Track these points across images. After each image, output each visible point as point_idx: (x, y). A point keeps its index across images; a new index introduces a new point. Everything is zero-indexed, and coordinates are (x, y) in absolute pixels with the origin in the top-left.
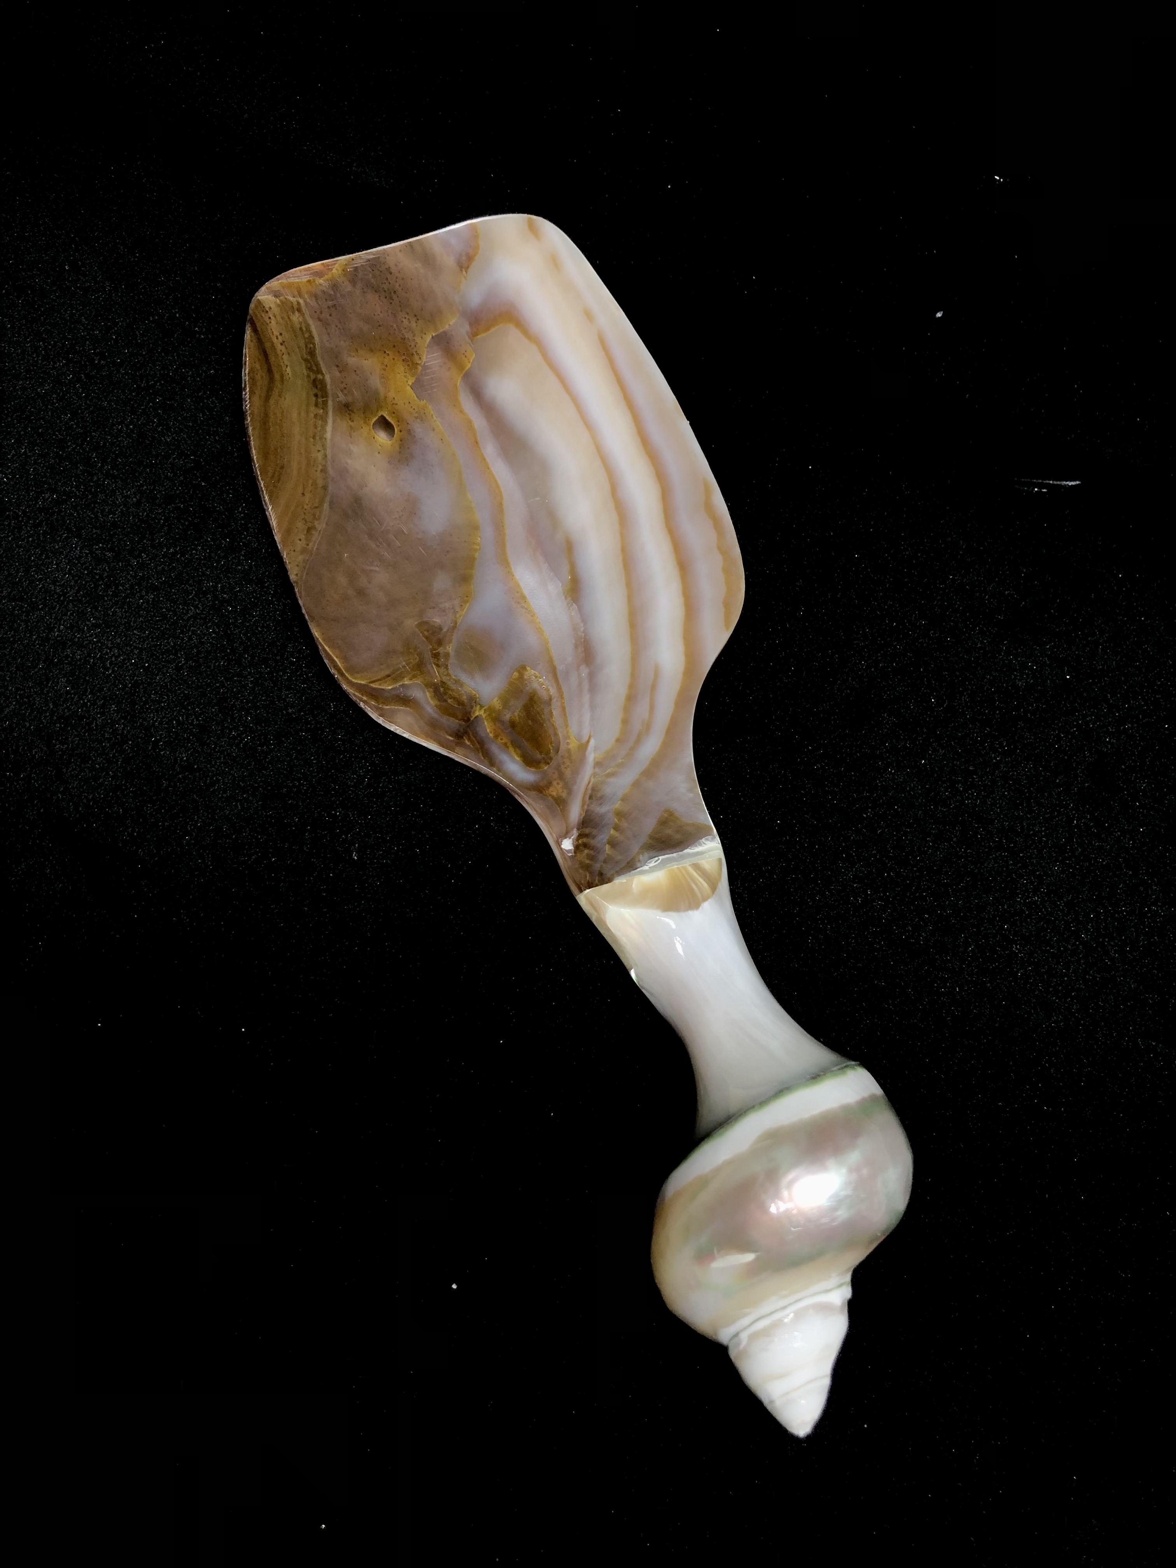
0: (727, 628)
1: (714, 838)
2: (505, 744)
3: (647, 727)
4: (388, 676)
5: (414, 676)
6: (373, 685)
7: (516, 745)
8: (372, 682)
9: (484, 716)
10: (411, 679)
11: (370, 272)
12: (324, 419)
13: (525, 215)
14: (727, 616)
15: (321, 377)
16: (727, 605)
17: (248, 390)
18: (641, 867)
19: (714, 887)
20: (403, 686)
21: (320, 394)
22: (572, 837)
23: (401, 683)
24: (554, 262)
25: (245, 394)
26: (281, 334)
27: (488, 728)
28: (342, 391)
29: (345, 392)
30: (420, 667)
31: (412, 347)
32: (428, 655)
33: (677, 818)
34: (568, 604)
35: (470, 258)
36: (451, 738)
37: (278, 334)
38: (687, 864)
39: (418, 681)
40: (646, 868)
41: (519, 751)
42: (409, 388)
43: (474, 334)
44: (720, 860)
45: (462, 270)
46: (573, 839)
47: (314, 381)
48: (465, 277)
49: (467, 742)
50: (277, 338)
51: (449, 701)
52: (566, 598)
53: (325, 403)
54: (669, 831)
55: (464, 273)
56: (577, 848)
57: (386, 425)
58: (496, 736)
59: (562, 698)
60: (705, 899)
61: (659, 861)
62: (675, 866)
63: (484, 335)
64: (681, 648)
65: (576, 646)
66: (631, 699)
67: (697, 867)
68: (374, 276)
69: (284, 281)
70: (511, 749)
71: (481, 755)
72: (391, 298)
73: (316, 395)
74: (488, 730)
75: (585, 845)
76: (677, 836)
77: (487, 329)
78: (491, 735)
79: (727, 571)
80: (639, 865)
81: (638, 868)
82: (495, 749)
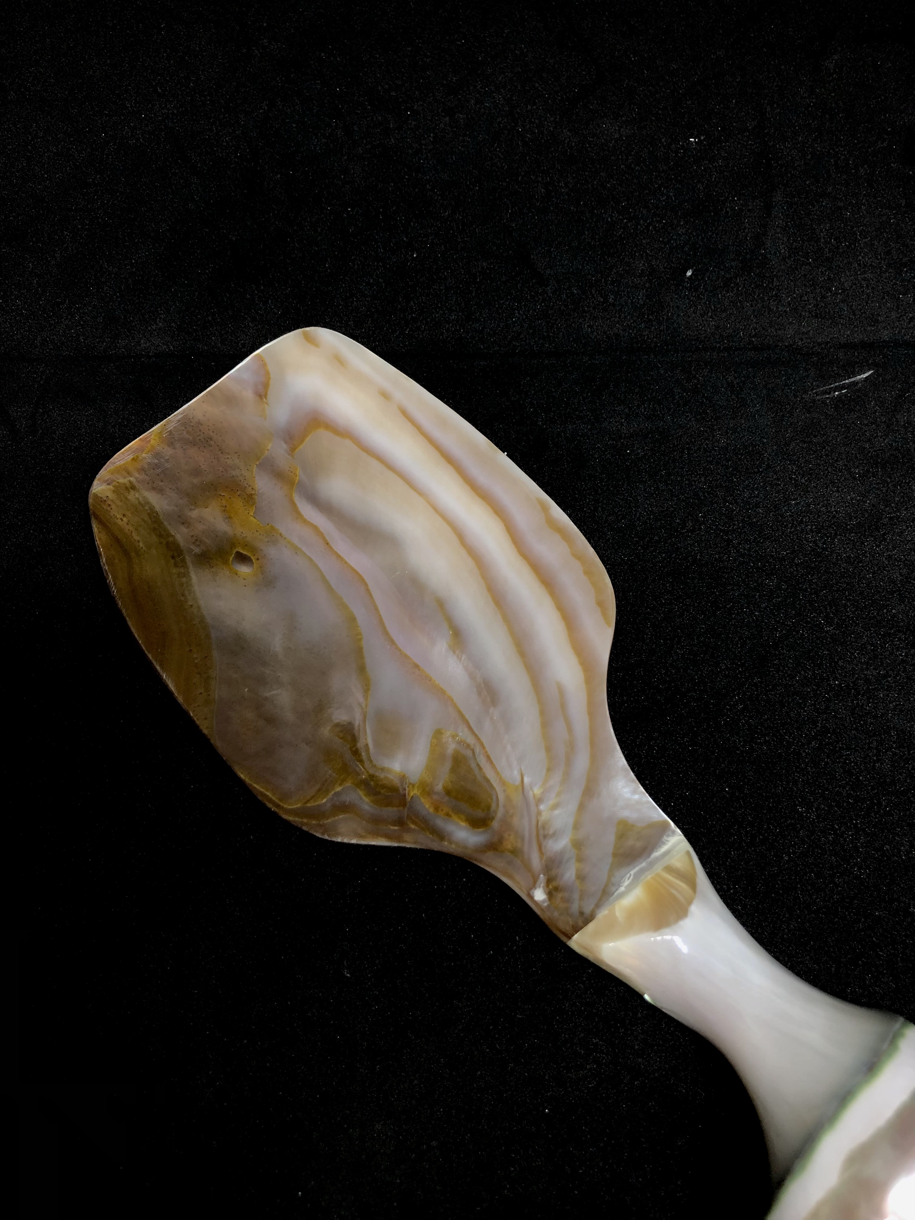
0: (608, 624)
1: (674, 832)
2: (448, 815)
3: (571, 746)
4: (319, 790)
5: (344, 780)
6: (309, 805)
7: (458, 811)
8: (308, 801)
9: (419, 794)
10: (340, 785)
11: (184, 430)
12: (186, 575)
13: (300, 330)
14: (604, 613)
15: (172, 539)
16: (600, 604)
17: (110, 577)
18: (617, 890)
19: (693, 885)
20: (337, 794)
21: (176, 554)
22: (542, 885)
23: (333, 792)
24: (339, 361)
25: (110, 582)
26: (124, 515)
27: (426, 806)
28: (194, 543)
29: (198, 543)
30: (345, 771)
31: (242, 481)
32: (348, 756)
33: (633, 826)
34: (458, 657)
35: (266, 385)
36: (396, 828)
37: (122, 517)
38: (658, 869)
39: (348, 784)
40: (622, 889)
41: (462, 816)
42: (252, 518)
43: (292, 450)
44: (688, 853)
45: (262, 399)
46: (543, 887)
47: (167, 543)
48: (267, 403)
49: (413, 826)
50: (122, 520)
51: (382, 791)
52: (454, 652)
53: (183, 560)
54: (631, 842)
55: (264, 400)
56: (550, 895)
57: (242, 559)
58: (437, 809)
59: (484, 747)
60: (690, 902)
61: (632, 877)
62: (649, 877)
63: (301, 447)
64: (573, 660)
65: (479, 693)
66: (546, 724)
67: (669, 869)
68: (188, 432)
69: (112, 467)
70: (455, 818)
71: (428, 833)
72: (210, 446)
73: (173, 557)
74: (427, 806)
75: (556, 889)
76: (639, 844)
77: (302, 441)
78: (431, 810)
79: (589, 573)
80: (613, 889)
81: (615, 892)
82: (440, 823)
